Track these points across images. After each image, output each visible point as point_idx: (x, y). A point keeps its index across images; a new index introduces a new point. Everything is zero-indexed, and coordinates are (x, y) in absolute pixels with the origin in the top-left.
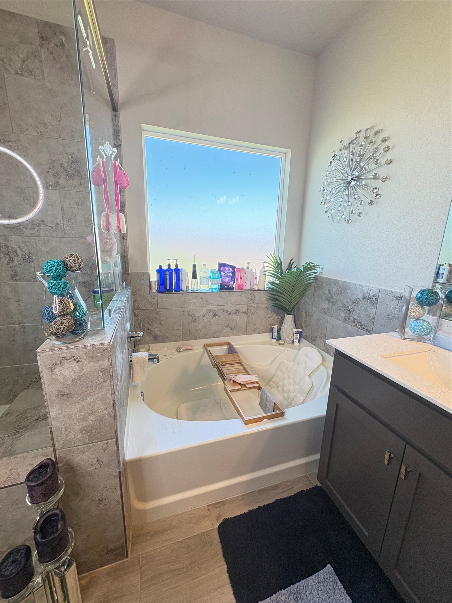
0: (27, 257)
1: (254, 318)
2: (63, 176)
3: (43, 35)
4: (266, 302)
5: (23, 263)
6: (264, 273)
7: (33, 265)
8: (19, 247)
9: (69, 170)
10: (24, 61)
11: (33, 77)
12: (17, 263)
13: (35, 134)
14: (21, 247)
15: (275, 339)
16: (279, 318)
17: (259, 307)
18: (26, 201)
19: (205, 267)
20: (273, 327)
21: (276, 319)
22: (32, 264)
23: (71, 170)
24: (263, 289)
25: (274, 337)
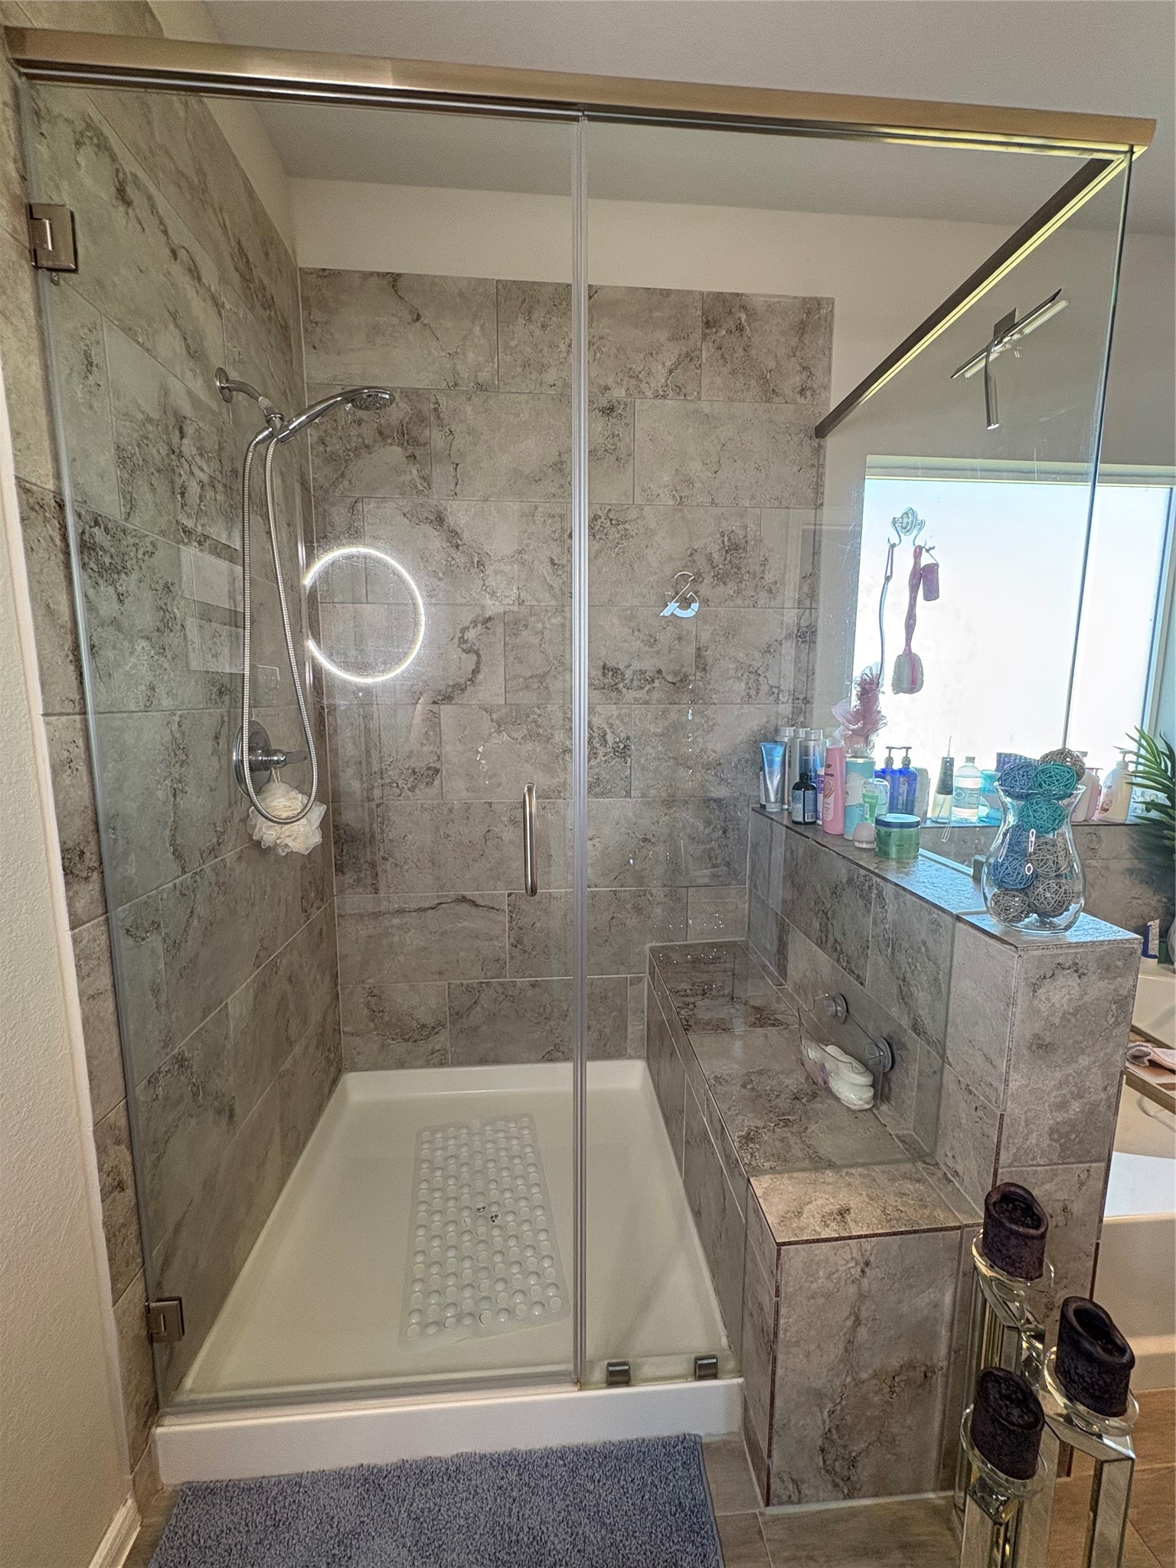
0: (622, 746)
1: (1093, 895)
2: (708, 580)
3: (710, 318)
4: (1129, 856)
5: (614, 758)
6: (1125, 778)
7: (629, 764)
8: (611, 726)
9: (721, 566)
10: (671, 371)
11: (682, 398)
12: (603, 759)
13: (671, 503)
14: (615, 727)
15: (1154, 957)
16: (1164, 900)
17: (1107, 868)
18: (636, 633)
19: (970, 764)
20: (1149, 924)
21: (1153, 903)
22: (629, 760)
23: (724, 565)
24: (1122, 822)
25: (1151, 952)
